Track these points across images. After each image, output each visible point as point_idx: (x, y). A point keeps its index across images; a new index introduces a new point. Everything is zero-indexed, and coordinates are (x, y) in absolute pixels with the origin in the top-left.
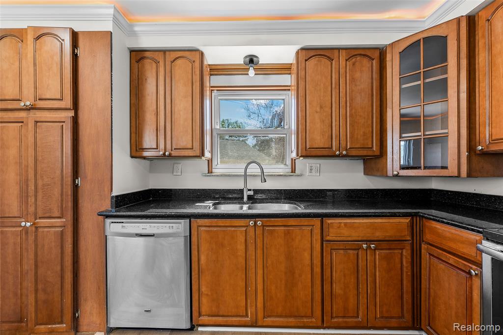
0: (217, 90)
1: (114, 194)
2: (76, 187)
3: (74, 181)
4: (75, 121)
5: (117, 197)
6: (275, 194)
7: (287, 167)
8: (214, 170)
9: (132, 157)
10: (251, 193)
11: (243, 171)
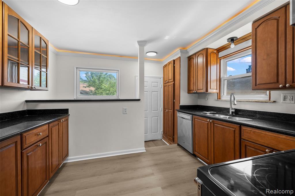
0: (223, 58)
1: (181, 105)
2: (174, 102)
3: (173, 101)
4: (174, 84)
5: (180, 106)
6: (251, 113)
7: (267, 96)
8: (222, 98)
9: (188, 93)
10: (234, 111)
11: (229, 98)
